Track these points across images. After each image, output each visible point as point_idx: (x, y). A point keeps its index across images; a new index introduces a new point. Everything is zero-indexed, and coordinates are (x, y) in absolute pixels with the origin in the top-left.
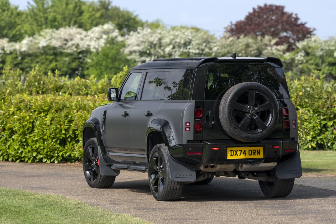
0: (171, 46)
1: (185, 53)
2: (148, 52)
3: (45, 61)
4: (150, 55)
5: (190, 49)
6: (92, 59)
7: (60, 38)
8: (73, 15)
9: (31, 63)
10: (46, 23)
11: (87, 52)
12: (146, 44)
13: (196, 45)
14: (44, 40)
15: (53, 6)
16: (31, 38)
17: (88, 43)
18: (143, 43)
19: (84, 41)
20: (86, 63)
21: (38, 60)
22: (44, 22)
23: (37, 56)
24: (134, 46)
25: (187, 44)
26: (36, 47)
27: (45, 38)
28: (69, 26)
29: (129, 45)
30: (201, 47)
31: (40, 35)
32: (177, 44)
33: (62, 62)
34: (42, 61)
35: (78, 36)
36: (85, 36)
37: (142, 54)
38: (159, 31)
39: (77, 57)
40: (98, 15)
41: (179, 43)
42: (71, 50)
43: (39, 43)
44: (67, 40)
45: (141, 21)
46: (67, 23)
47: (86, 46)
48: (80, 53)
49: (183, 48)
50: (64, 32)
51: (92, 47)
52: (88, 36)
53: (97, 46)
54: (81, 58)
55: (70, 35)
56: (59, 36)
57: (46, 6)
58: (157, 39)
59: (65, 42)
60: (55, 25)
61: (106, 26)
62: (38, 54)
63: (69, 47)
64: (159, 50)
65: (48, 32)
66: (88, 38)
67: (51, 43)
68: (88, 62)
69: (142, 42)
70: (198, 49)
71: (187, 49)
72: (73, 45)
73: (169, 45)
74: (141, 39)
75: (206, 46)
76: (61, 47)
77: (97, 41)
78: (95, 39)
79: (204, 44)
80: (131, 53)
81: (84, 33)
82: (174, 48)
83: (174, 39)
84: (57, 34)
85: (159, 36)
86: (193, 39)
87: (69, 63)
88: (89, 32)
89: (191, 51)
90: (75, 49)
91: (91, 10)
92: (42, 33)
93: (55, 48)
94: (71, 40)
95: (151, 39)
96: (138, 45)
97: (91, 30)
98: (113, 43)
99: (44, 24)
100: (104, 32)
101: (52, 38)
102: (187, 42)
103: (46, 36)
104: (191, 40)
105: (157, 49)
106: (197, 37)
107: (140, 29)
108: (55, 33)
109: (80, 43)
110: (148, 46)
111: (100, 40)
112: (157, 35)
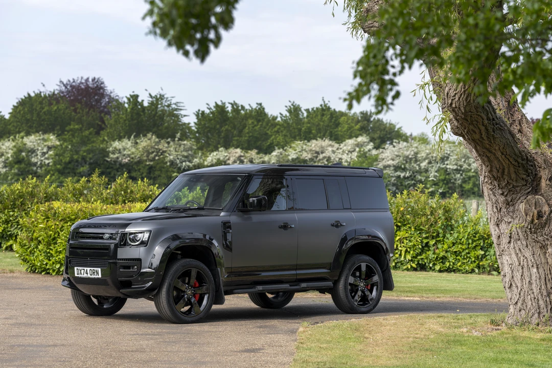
0: (427, 161)
1: (443, 168)
2: (403, 166)
4: (404, 170)
5: (447, 164)
7: (311, 150)
8: (328, 126)
10: (300, 135)
12: (401, 159)
13: (454, 161)
14: (294, 152)
15: (307, 116)
16: (281, 150)
17: (340, 156)
18: (398, 158)
19: (336, 154)
24: (388, 161)
25: (444, 159)
26: (286, 159)
27: (295, 150)
28: (322, 138)
29: (383, 159)
30: (460, 163)
31: (291, 147)
32: (434, 159)
35: (330, 149)
36: (338, 149)
37: (397, 168)
38: (416, 145)
40: (357, 127)
41: (436, 157)
42: (322, 163)
43: (289, 155)
44: (317, 153)
45: (406, 134)
46: (322, 134)
47: (337, 159)
49: (440, 164)
50: (315, 144)
51: (343, 161)
52: (341, 149)
53: (349, 160)
55: (322, 147)
56: (310, 148)
57: (300, 117)
58: (412, 153)
59: (316, 155)
60: (310, 137)
61: (360, 139)
63: (320, 160)
64: (415, 165)
65: (298, 144)
66: (341, 151)
67: (301, 155)
69: (397, 156)
70: (456, 165)
71: (444, 164)
72: (324, 157)
73: (425, 159)
74: (396, 153)
75: (464, 162)
76: (311, 160)
77: (350, 155)
78: (347, 152)
79: (463, 160)
80: (385, 167)
81: (337, 145)
82: (430, 163)
83: (430, 153)
84: (308, 145)
85: (416, 150)
86: (451, 154)
88: (342, 145)
89: (448, 167)
90: (326, 163)
91: (349, 121)
92: (293, 145)
93: (305, 161)
94: (322, 153)
95: (407, 153)
96: (393, 160)
97: (344, 143)
98: (366, 157)
99: (298, 135)
100: (358, 145)
101: (302, 150)
102: (445, 157)
103: (297, 148)
104: (449, 155)
105: (413, 164)
106: (455, 152)
107: (396, 142)
108: (306, 145)
109: (331, 156)
110: (404, 160)
111: (353, 153)
112: (413, 149)
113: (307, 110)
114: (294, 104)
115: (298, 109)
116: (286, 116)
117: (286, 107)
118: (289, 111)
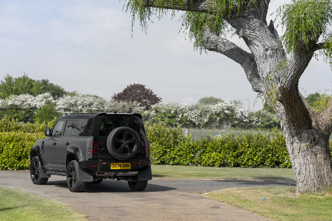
0: (81, 106)
1: (90, 110)
2: (69, 109)
3: (11, 113)
4: (70, 110)
5: (92, 108)
6: (37, 112)
7: (20, 100)
8: (27, 87)
9: (3, 114)
10: (12, 92)
11: (35, 108)
12: (68, 104)
13: (95, 106)
14: (11, 101)
15: (16, 82)
16: (3, 100)
17: (35, 103)
18: (66, 104)
19: (33, 102)
20: (34, 114)
21: (7, 112)
22: (11, 91)
23: (6, 110)
24: (61, 106)
25: (90, 105)
26: (6, 105)
27: (11, 100)
28: (25, 94)
29: (58, 105)
30: (98, 107)
31: (8, 99)
32: (85, 105)
33: (20, 113)
34: (9, 113)
35: (30, 99)
36: (34, 99)
37: (66, 110)
38: (75, 97)
39: (29, 111)
40: (41, 88)
41: (86, 104)
42: (26, 107)
43: (8, 103)
44: (23, 101)
45: (66, 91)
46: (24, 92)
47: (34, 105)
48: (31, 109)
49: (89, 107)
50: (22, 97)
51: (37, 106)
52: (36, 99)
53: (40, 105)
54: (31, 111)
55: (26, 98)
56: (19, 99)
57: (12, 82)
58: (74, 102)
59: (23, 102)
60: (17, 93)
61: (46, 94)
62: (7, 109)
63: (25, 105)
64: (75, 108)
65: (13, 97)
66: (36, 100)
67: (15, 103)
68: (35, 114)
69: (66, 103)
70: (97, 108)
71: (90, 107)
72: (27, 104)
73: (80, 105)
74: (65, 102)
75: (101, 106)
76: (20, 105)
77: (41, 102)
78: (39, 101)
79: (100, 105)
80: (59, 109)
81: (34, 97)
82: (83, 107)
83: (83, 102)
84: (18, 98)
85: (75, 100)
86: (94, 102)
87: (24, 114)
88: (36, 97)
89: (93, 109)
90: (28, 107)
91: (38, 85)
92: (10, 97)
93: (17, 106)
94: (26, 101)
95: (71, 102)
96: (64, 105)
97: (37, 96)
98: (49, 104)
99: (11, 92)
100: (45, 97)
101: (15, 100)
102: (90, 104)
103: (12, 99)
104: (93, 102)
105: (74, 107)
106: (96, 101)
107: (65, 96)
108: (17, 97)
109: (31, 103)
110: (69, 105)
111: (42, 102)
112: (74, 99)
113: (16, 79)
114: (9, 76)
115: (11, 78)
116: (4, 82)
117: (4, 77)
118: (6, 80)
